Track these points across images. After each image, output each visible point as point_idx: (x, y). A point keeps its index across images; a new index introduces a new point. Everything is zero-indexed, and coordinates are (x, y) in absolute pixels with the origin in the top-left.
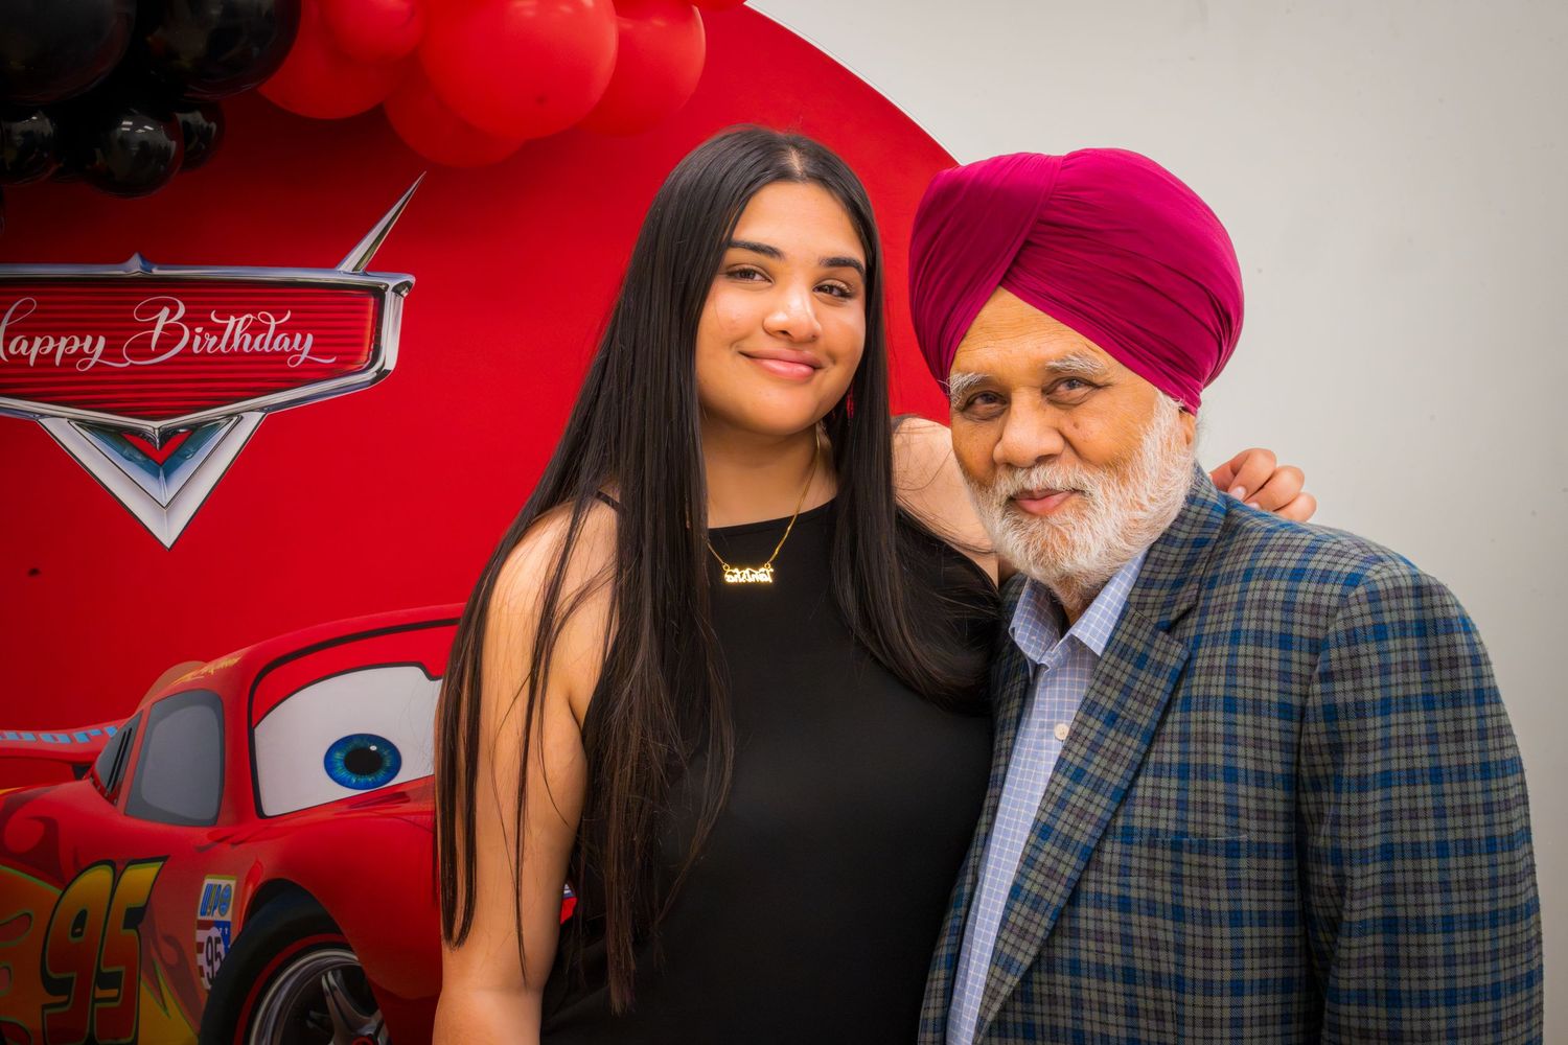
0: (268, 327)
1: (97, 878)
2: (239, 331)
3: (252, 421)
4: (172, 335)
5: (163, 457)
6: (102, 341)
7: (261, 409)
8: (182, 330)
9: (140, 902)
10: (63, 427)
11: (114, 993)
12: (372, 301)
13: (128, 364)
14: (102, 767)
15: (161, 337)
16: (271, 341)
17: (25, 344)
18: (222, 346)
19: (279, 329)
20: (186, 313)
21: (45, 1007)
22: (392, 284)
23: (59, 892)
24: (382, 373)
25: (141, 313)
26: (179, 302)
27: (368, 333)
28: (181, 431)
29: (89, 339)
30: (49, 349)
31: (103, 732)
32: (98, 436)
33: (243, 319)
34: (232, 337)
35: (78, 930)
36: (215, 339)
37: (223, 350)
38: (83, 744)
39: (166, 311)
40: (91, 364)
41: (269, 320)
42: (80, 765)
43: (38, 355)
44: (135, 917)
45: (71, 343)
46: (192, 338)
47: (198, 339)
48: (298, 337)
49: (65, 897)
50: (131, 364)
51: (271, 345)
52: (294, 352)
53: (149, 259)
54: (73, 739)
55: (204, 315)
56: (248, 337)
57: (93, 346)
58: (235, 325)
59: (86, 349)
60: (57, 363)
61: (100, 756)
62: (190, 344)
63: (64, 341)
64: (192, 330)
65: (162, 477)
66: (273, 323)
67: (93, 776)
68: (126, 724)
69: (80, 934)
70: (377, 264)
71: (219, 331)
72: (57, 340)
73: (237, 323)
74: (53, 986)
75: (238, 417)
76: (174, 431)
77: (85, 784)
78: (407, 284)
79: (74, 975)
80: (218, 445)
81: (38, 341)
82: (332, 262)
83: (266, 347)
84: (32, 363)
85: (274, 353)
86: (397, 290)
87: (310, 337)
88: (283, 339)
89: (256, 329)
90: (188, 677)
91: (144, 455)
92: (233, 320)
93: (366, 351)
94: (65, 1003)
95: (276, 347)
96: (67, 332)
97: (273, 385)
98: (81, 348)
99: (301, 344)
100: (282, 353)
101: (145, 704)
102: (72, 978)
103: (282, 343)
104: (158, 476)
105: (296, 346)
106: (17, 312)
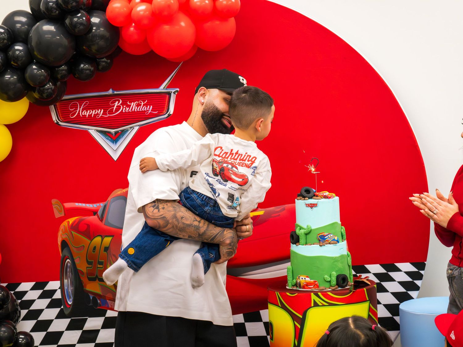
0: (141, 105)
1: (98, 239)
2: (134, 106)
3: (136, 129)
4: (118, 107)
5: (115, 138)
6: (102, 110)
7: (139, 126)
8: (121, 107)
9: (107, 246)
10: (93, 131)
11: (102, 266)
12: (168, 96)
13: (108, 116)
14: (100, 213)
15: (116, 109)
16: (142, 108)
17: (86, 112)
18: (130, 110)
19: (144, 105)
20: (122, 102)
21: (87, 267)
22: (173, 91)
23: (90, 241)
24: (169, 115)
25: (112, 103)
26: (120, 100)
27: (166, 104)
28: (119, 132)
29: (100, 110)
30: (91, 113)
31: (100, 205)
32: (101, 134)
33: (135, 103)
34: (132, 108)
35: (94, 251)
36: (128, 108)
37: (130, 111)
38: (95, 207)
39: (117, 102)
40: (99, 117)
41: (141, 103)
42: (94, 212)
43: (89, 115)
44: (106, 249)
45: (96, 111)
46: (123, 108)
47: (124, 109)
48: (149, 107)
49: (91, 243)
50: (109, 116)
51: (142, 109)
52: (147, 111)
53: (114, 90)
54: (93, 206)
55: (126, 103)
56: (136, 107)
57: (100, 112)
58: (133, 105)
59: (99, 113)
60: (92, 116)
61: (99, 211)
62: (122, 110)
63: (94, 111)
64: (123, 106)
65: (115, 143)
66: (142, 104)
67: (98, 215)
68: (105, 203)
69: (94, 252)
70: (170, 86)
71: (129, 106)
72: (93, 111)
73: (134, 104)
74: (89, 263)
75: (133, 128)
76: (118, 132)
77: (96, 217)
78: (177, 91)
79: (93, 261)
80: (128, 135)
81: (89, 111)
82: (158, 87)
83: (140, 110)
84: (87, 117)
85: (142, 111)
86: (174, 93)
87: (151, 107)
88: (145, 107)
89: (138, 105)
90: (119, 193)
91: (111, 138)
92: (133, 103)
93: (165, 110)
94: (91, 267)
95: (143, 110)
96: (95, 109)
97: (142, 119)
98: (98, 113)
99: (149, 108)
100: (145, 111)
101: (109, 199)
102: (92, 262)
103: (144, 109)
104: (114, 143)
105: (148, 109)
106: (84, 105)
